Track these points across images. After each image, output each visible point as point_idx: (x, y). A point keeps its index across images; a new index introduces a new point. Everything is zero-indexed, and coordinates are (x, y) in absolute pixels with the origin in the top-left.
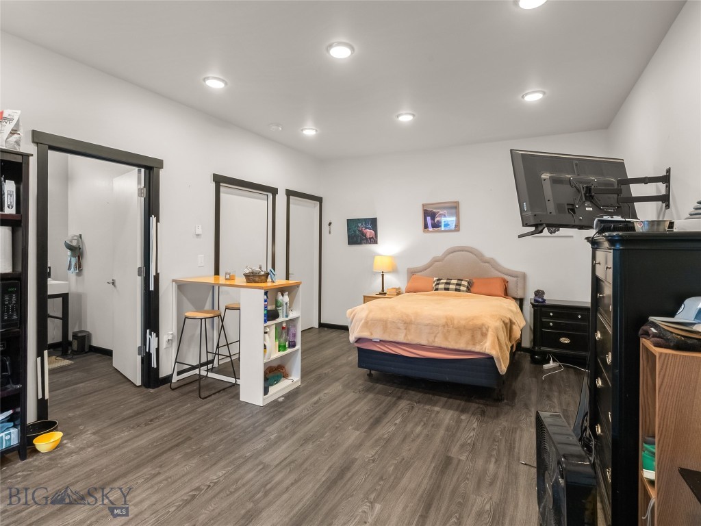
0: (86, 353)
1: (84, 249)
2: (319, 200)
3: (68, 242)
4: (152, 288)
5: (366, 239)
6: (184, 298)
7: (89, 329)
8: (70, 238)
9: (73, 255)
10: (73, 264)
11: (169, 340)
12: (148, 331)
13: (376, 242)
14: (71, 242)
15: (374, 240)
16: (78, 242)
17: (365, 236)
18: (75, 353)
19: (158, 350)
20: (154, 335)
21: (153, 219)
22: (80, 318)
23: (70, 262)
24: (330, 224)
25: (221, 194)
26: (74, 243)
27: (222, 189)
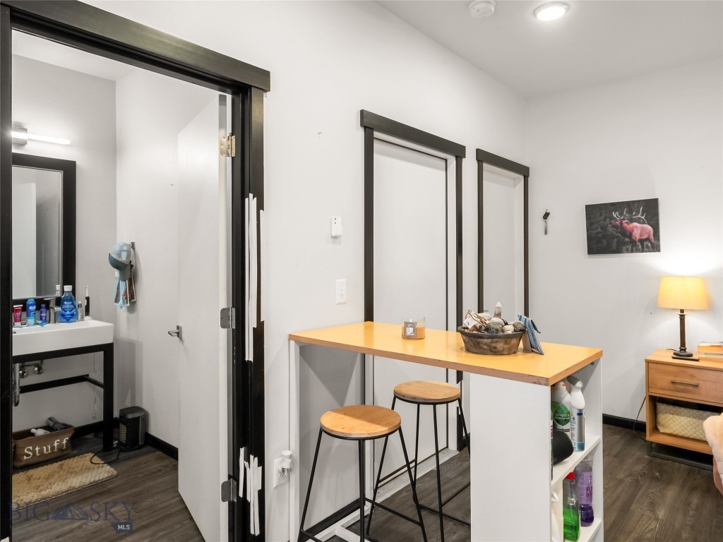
0: (141, 447)
1: (138, 267)
2: (524, 171)
3: (115, 256)
4: (249, 356)
5: (633, 242)
6: (312, 373)
7: (145, 407)
8: (117, 248)
9: (122, 278)
10: (122, 292)
11: (283, 470)
12: (242, 450)
13: (656, 248)
14: (119, 255)
15: (652, 245)
16: (128, 256)
17: (630, 236)
18: (124, 447)
19: (261, 494)
20: (254, 461)
21: (251, 202)
22: (132, 384)
23: (118, 288)
24: (546, 216)
25: (375, 156)
26: (123, 258)
27: (377, 145)
